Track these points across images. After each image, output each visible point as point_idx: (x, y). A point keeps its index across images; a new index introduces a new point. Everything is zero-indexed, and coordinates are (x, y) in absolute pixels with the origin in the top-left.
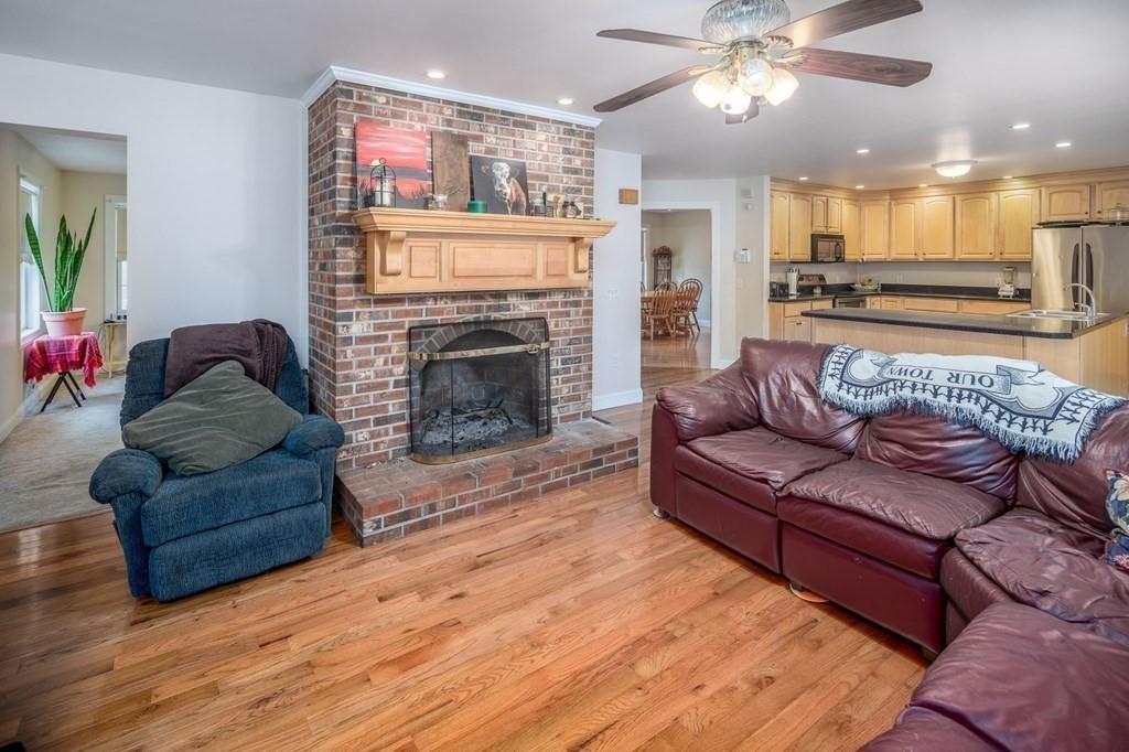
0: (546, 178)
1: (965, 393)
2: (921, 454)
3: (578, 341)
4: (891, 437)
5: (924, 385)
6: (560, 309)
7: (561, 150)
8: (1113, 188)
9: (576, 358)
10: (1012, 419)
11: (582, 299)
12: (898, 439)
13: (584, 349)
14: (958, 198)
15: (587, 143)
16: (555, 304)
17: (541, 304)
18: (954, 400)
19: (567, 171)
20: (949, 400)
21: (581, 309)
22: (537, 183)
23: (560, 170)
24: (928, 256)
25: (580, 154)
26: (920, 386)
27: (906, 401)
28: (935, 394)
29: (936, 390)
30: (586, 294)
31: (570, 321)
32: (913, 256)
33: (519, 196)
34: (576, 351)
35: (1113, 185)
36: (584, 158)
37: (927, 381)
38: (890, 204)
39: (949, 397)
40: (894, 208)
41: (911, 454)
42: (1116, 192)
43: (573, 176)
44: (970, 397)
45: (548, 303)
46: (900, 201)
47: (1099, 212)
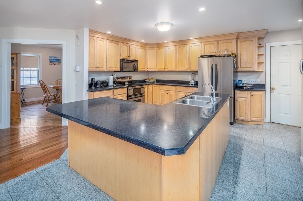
8: (224, 43)
14: (177, 47)
24: (168, 69)
32: (164, 69)
35: (225, 41)
38: (157, 49)
42: (225, 44)
46: (160, 48)
47: (220, 52)
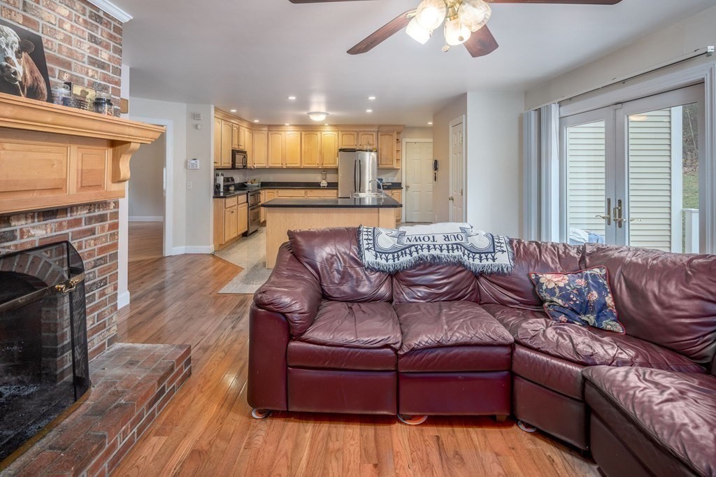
0: (68, 65)
1: (455, 246)
2: (440, 289)
3: (104, 260)
4: (418, 283)
5: (434, 245)
6: (84, 227)
7: (87, 36)
9: (101, 281)
10: (474, 256)
11: (108, 212)
12: (423, 283)
13: (110, 268)
14: (303, 133)
15: (115, 38)
16: (77, 222)
17: (60, 224)
18: (451, 251)
19: (93, 62)
20: (449, 252)
21: (107, 224)
22: (57, 68)
23: (86, 59)
24: (288, 165)
25: (107, 47)
26: (432, 246)
27: (427, 258)
28: (441, 250)
29: (441, 247)
30: (112, 205)
31: (95, 239)
32: (280, 165)
33: (35, 79)
34: (102, 272)
35: (365, 133)
36: (111, 53)
37: (434, 243)
38: (268, 134)
39: (448, 250)
40: (270, 136)
41: (433, 290)
42: (366, 136)
43: (100, 70)
44: (457, 248)
45: (69, 222)
46: (273, 132)
